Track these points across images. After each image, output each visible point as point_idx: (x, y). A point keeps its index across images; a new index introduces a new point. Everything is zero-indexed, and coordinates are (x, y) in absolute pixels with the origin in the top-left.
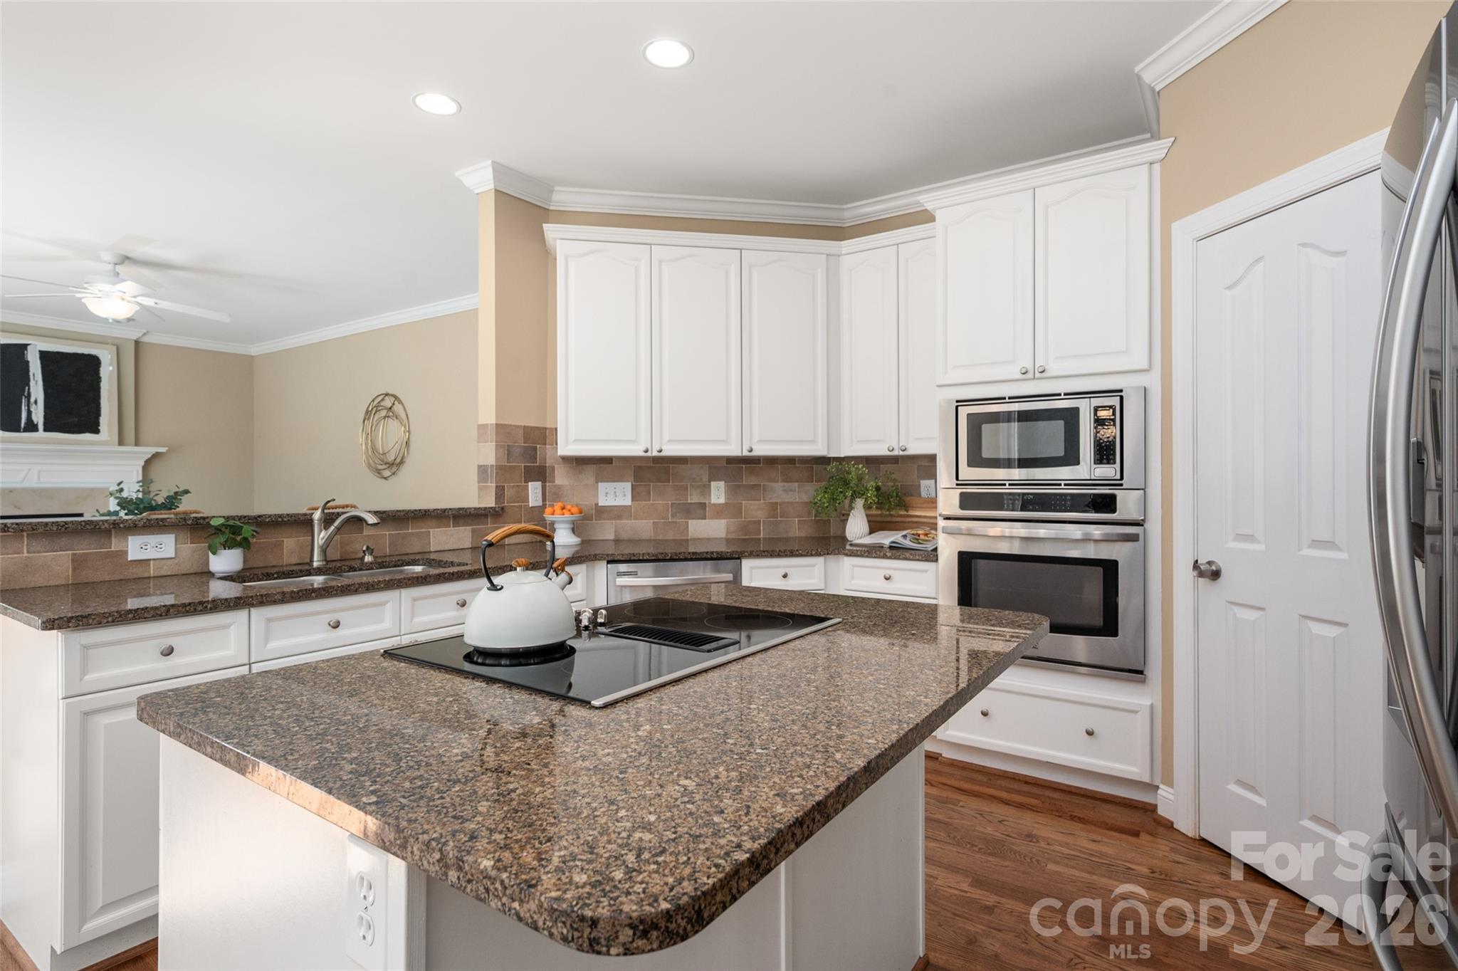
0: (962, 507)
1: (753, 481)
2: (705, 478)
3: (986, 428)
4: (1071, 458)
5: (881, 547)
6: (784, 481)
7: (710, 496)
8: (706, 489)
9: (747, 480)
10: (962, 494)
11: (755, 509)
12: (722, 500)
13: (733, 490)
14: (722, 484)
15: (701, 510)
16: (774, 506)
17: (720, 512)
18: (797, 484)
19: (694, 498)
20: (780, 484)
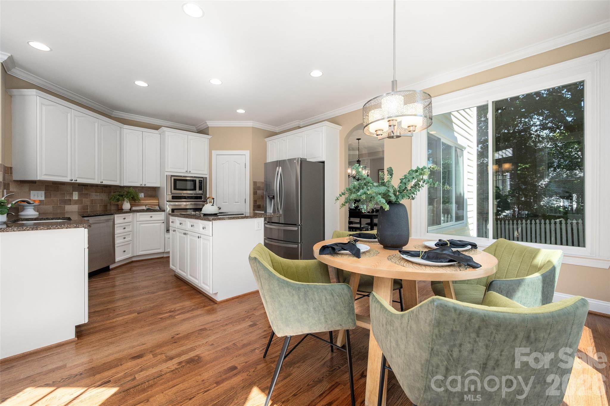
0: (172, 199)
1: (86, 192)
2: (71, 190)
3: (177, 182)
4: (195, 189)
5: (144, 210)
6: (95, 192)
7: (73, 195)
8: (71, 195)
9: (84, 192)
10: (172, 196)
11: (87, 201)
12: (77, 198)
13: (80, 195)
14: (77, 193)
15: (70, 202)
16: (92, 201)
17: (76, 202)
18: (99, 193)
19: (67, 198)
20: (94, 193)
